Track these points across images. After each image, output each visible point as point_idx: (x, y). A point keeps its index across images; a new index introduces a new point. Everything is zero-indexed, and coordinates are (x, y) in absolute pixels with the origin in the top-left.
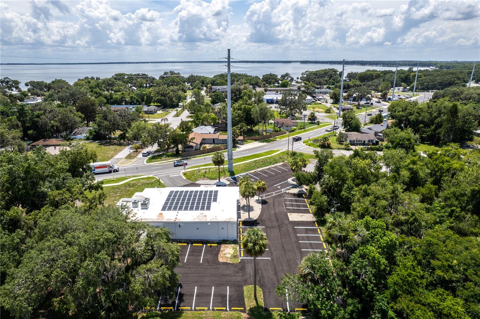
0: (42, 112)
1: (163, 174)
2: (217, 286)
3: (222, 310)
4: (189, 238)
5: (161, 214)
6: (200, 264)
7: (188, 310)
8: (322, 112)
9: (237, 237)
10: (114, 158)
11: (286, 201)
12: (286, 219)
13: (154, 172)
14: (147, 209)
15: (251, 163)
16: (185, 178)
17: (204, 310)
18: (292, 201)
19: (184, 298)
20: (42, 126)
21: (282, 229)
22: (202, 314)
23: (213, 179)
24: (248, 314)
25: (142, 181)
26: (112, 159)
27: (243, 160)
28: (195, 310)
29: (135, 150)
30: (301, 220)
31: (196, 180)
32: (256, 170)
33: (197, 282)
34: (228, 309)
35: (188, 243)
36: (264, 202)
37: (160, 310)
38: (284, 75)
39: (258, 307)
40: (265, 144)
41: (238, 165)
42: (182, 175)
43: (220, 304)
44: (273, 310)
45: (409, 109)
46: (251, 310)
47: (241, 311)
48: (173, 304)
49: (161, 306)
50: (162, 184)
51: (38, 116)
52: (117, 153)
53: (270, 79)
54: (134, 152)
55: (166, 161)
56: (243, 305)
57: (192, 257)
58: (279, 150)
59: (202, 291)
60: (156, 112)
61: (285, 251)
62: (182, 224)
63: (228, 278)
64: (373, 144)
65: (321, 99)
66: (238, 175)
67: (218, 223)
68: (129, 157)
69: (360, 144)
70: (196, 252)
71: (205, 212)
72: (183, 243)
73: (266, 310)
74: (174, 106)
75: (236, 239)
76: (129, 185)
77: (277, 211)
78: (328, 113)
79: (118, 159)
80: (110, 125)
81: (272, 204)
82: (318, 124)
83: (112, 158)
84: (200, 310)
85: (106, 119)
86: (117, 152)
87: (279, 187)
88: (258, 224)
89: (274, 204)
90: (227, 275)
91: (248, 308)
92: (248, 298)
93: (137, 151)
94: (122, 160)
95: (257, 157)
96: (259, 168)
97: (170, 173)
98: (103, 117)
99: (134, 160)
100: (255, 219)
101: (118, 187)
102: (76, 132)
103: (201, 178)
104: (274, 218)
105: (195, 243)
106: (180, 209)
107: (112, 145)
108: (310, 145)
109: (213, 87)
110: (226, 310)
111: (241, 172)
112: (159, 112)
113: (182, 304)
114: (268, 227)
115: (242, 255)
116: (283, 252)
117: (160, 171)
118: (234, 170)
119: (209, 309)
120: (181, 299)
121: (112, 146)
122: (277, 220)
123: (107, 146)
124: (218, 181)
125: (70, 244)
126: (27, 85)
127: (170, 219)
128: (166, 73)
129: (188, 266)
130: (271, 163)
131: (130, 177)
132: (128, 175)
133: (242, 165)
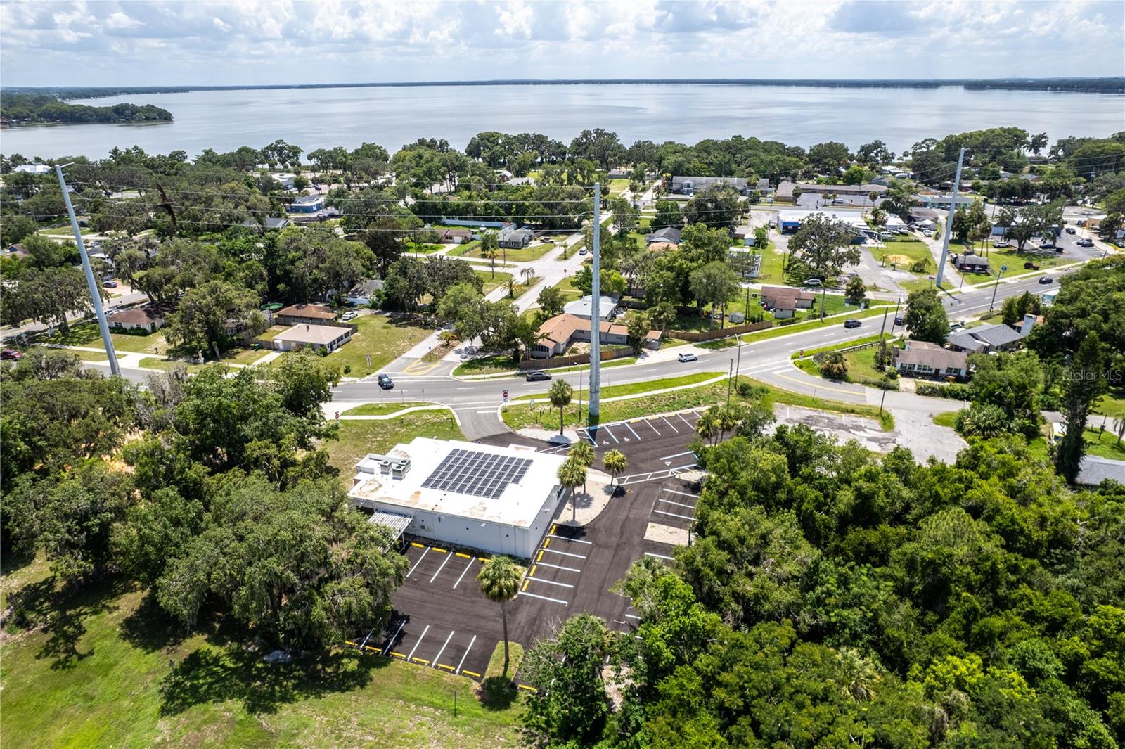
0: (300, 253)
1: (466, 406)
2: (458, 631)
3: (449, 671)
4: (453, 541)
5: (418, 493)
6: (451, 590)
7: (401, 658)
8: (903, 268)
9: (535, 553)
10: (404, 355)
11: (663, 495)
12: (639, 535)
13: (455, 399)
14: (401, 479)
15: (641, 401)
16: (501, 419)
17: (422, 664)
18: (674, 497)
19: (404, 640)
20: (297, 278)
21: (621, 552)
22: (418, 669)
23: (552, 428)
24: (482, 686)
25: (426, 417)
26: (398, 359)
27: (631, 392)
28: (411, 661)
29: (444, 342)
30: (664, 541)
31: (519, 427)
32: (645, 418)
33: (433, 618)
34: (457, 671)
35: (449, 550)
36: (618, 493)
37: (363, 650)
38: (870, 146)
39: (503, 679)
40: (707, 351)
41: (613, 402)
42: (499, 412)
43: (450, 661)
44: (522, 689)
45: (1084, 301)
46: (491, 681)
47: (476, 679)
48: (384, 646)
49: (368, 644)
50: (457, 427)
51: (293, 262)
52: (412, 346)
53: (826, 157)
54: (442, 346)
55: (487, 376)
56: (482, 670)
57: (445, 576)
58: (722, 374)
59: (433, 635)
60: (525, 244)
61: (600, 594)
62: (442, 517)
63: (483, 622)
64: (959, 379)
65: (925, 226)
66: (604, 425)
67: (499, 525)
68: (430, 357)
69: (924, 376)
70: (455, 568)
71: (489, 501)
72: (443, 548)
73: (513, 686)
74: (569, 228)
75: (530, 556)
76: (401, 422)
77: (631, 516)
78: (918, 272)
79: (408, 359)
80: (410, 287)
81: (632, 499)
82: (866, 307)
83: (400, 355)
84: (418, 663)
85: (405, 274)
86: (413, 341)
87: (669, 464)
88: (584, 534)
89: (636, 499)
90: (483, 618)
91: (487, 677)
92: (497, 661)
93: (448, 345)
94: (414, 364)
95: (665, 388)
96: (654, 413)
97: (481, 405)
98: (401, 269)
99: (435, 366)
100: (582, 524)
101: (382, 425)
102: (356, 290)
103: (529, 424)
104: (617, 529)
105: (460, 552)
106: (452, 489)
107: (411, 325)
108: (801, 367)
109: (677, 179)
110: (454, 672)
111: (614, 418)
112: (534, 244)
113: (397, 648)
114: (597, 545)
115: (524, 589)
116: (596, 597)
117: (466, 398)
118: (600, 412)
119: (430, 665)
120: (398, 641)
121: (409, 328)
122: (622, 534)
123: (400, 326)
124: (558, 433)
125: (241, 539)
126: (310, 158)
127: (426, 506)
128: (586, 134)
129: (432, 590)
130: (684, 405)
131: (410, 405)
132: (407, 400)
133: (622, 404)
